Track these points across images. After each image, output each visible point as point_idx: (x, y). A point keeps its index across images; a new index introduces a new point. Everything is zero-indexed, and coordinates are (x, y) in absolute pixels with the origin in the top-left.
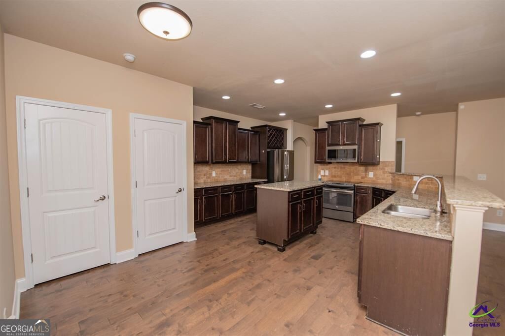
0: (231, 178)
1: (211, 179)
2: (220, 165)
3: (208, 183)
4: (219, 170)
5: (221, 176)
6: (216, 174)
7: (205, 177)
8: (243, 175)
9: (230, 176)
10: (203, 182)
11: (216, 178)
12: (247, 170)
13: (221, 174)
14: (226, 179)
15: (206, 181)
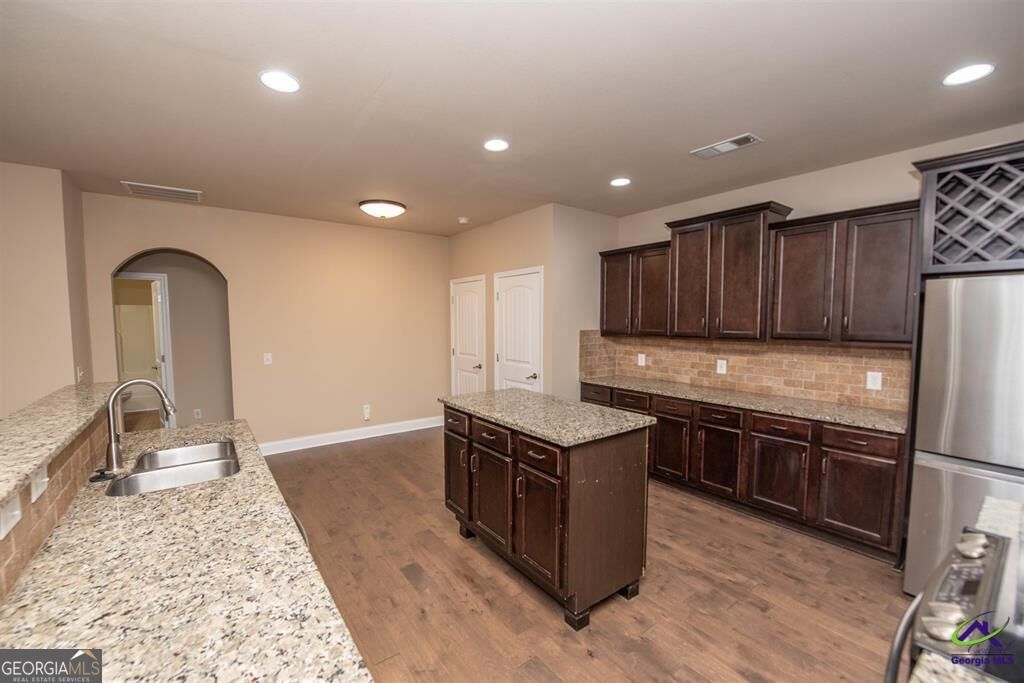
0: (791, 391)
1: (712, 379)
2: (746, 346)
3: (701, 387)
4: (740, 360)
5: (745, 377)
6: (729, 368)
7: (696, 371)
8: (866, 391)
9: (788, 383)
10: (688, 381)
11: (729, 379)
12: (886, 371)
13: (749, 370)
14: (768, 387)
15: (697, 382)
